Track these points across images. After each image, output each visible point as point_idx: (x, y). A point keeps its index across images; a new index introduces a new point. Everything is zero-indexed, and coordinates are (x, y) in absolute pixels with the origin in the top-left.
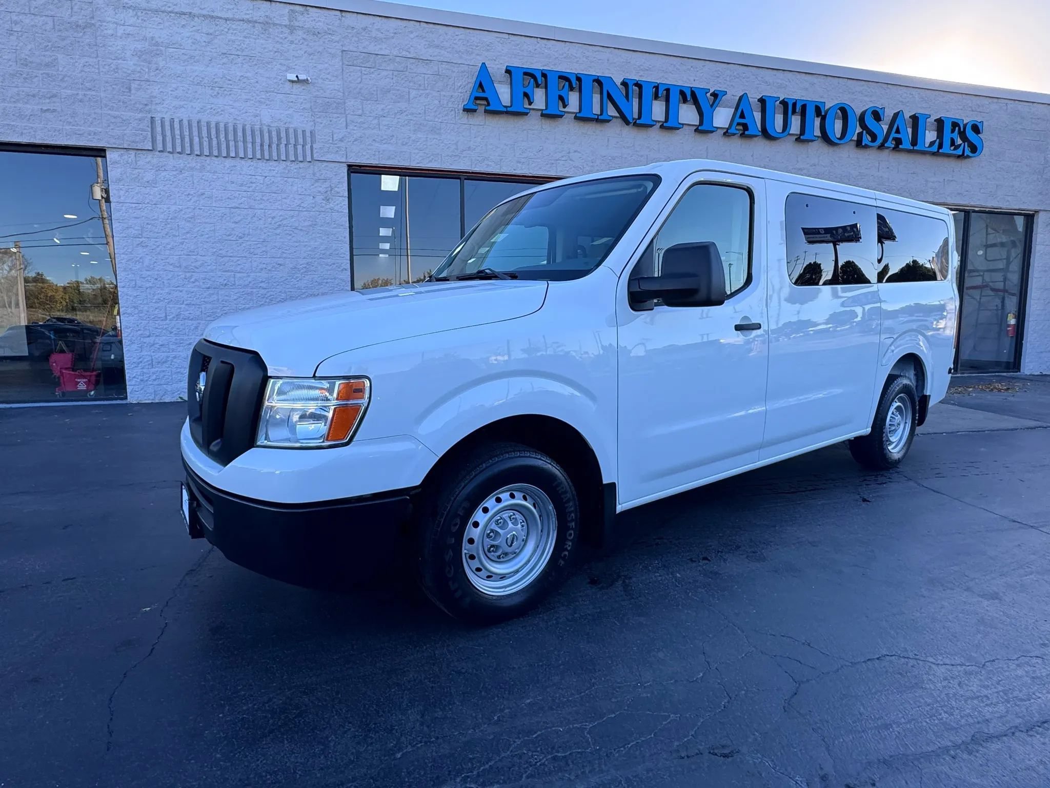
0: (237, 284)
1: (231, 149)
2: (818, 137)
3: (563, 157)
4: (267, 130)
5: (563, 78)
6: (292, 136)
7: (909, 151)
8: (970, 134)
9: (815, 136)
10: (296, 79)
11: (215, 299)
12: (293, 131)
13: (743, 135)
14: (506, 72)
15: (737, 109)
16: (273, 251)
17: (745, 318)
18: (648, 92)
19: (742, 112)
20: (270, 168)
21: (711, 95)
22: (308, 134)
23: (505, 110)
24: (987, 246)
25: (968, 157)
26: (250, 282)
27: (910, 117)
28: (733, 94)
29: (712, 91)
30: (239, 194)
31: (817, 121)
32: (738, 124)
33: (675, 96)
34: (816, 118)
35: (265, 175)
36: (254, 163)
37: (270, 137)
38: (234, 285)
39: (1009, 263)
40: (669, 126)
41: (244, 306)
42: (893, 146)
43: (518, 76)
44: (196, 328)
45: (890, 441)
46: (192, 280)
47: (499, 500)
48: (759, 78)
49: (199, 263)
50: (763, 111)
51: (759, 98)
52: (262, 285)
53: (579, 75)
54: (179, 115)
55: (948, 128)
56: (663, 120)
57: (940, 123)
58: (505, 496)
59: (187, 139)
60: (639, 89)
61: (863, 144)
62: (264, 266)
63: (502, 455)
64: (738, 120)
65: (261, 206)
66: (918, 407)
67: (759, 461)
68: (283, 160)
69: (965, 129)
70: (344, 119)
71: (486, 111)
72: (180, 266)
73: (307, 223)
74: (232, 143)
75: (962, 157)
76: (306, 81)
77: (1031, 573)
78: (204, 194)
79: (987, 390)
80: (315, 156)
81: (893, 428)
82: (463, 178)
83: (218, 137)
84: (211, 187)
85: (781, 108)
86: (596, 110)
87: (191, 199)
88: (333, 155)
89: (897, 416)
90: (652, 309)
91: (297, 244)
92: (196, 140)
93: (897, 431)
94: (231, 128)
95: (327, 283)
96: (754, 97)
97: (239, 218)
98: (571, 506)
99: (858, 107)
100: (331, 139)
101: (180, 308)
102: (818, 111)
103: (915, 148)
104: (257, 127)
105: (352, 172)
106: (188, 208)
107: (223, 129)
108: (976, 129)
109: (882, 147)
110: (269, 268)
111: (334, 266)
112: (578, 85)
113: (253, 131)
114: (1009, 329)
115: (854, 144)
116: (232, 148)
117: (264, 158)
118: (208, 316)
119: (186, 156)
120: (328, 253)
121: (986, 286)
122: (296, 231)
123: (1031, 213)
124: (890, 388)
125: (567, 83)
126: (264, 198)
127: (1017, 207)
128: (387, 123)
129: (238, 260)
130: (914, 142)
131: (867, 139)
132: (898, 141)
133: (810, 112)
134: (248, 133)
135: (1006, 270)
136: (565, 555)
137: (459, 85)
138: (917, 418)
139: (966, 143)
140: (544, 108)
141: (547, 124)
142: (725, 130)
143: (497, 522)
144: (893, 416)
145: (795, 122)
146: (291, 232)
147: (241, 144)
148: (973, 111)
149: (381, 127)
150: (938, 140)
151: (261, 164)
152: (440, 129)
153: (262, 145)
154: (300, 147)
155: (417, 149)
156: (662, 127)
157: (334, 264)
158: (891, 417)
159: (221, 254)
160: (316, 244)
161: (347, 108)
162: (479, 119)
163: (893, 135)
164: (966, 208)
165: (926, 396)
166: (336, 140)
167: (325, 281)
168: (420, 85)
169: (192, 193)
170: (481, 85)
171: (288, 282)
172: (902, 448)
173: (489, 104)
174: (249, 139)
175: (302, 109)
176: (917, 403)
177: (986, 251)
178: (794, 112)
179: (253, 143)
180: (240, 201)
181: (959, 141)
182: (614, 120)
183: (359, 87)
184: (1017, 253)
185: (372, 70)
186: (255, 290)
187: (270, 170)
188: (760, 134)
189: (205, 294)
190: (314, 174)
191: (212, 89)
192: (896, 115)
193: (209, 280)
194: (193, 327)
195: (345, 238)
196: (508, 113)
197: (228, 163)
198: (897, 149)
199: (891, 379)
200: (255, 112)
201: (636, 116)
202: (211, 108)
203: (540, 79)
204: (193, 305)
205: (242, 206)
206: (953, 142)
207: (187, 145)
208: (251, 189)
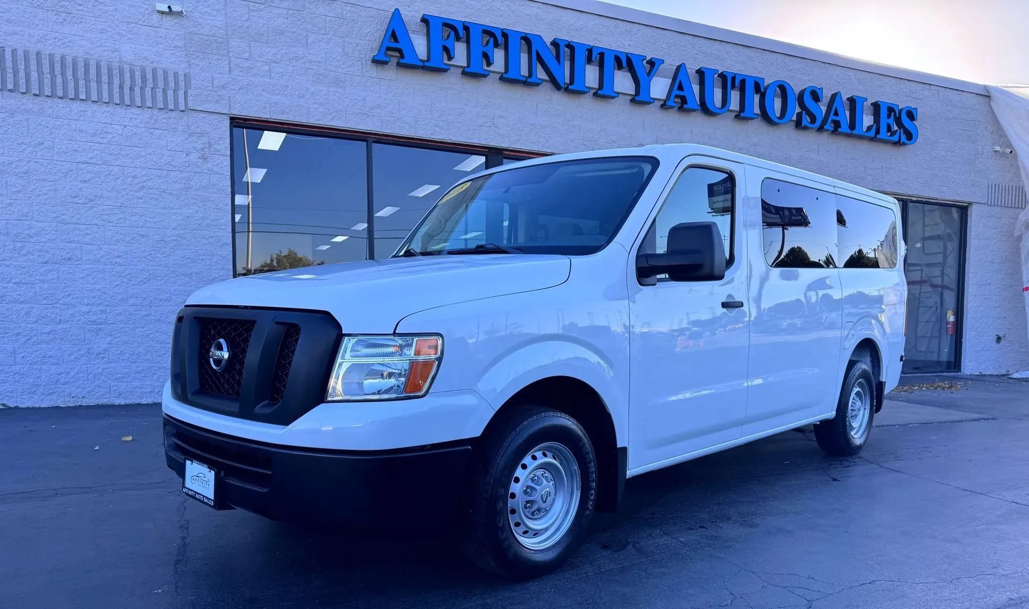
0: (84, 258)
1: (80, 90)
2: (758, 115)
3: (487, 122)
4: (128, 70)
5: (488, 32)
6: (160, 79)
7: (848, 135)
8: (905, 119)
9: (755, 114)
10: (167, 10)
11: (54, 277)
12: (162, 72)
13: (681, 109)
14: (421, 21)
15: (674, 79)
16: (134, 218)
17: (730, 296)
18: (581, 56)
19: (680, 83)
20: (131, 116)
21: (647, 62)
22: (181, 78)
23: (422, 64)
24: (924, 239)
25: (904, 144)
26: (102, 257)
27: (848, 99)
28: (670, 63)
29: (648, 58)
30: (91, 146)
31: (757, 98)
32: (677, 96)
33: (609, 62)
34: (755, 95)
35: (124, 123)
36: (111, 108)
37: (132, 77)
38: (81, 259)
39: (945, 257)
40: (603, 93)
41: (93, 286)
42: (832, 129)
43: (436, 28)
44: (28, 314)
45: (853, 427)
46: (24, 252)
47: (534, 458)
48: (697, 48)
49: (33, 231)
50: (702, 83)
51: (696, 69)
52: (118, 260)
53: (504, 31)
54: (12, 43)
55: (884, 112)
56: (597, 86)
57: (876, 106)
58: (539, 454)
59: (22, 74)
60: (571, 51)
61: (803, 125)
62: (122, 236)
63: (540, 414)
64: (676, 92)
65: (117, 162)
66: (875, 393)
67: (741, 437)
68: (149, 108)
69: (900, 114)
70: (227, 62)
71: (399, 65)
72: (8, 234)
73: (177, 186)
74: (82, 83)
75: (898, 143)
76: (180, 14)
77: (983, 524)
78: (43, 143)
79: (932, 388)
80: (190, 104)
81: (854, 413)
82: (370, 140)
83: (63, 74)
84: (53, 136)
85: (718, 82)
86: (524, 71)
87: (25, 150)
88: (212, 104)
89: (858, 401)
90: (655, 285)
91: (165, 211)
92: (34, 75)
93: (857, 416)
94: (81, 65)
95: (203, 260)
96: (692, 68)
97: (89, 176)
98: (593, 467)
99: (796, 86)
100: (211, 85)
101: (7, 288)
102: (757, 87)
103: (852, 132)
104: (115, 65)
105: (235, 126)
106: (20, 160)
107: (71, 65)
108: (911, 115)
109: (821, 129)
110: (128, 239)
111: (212, 240)
112: (503, 42)
113: (110, 70)
114: (948, 326)
115: (793, 124)
116: (82, 89)
117: (123, 103)
118: (45, 299)
119: (20, 95)
120: (205, 223)
121: (925, 282)
122: (163, 195)
123: (965, 205)
124: (851, 373)
125: (492, 39)
126: (123, 152)
127: (952, 199)
128: (281, 70)
129: (87, 229)
130: (852, 126)
131: (806, 120)
132: (837, 124)
133: (749, 87)
134: (104, 71)
135: (943, 264)
136: (587, 514)
137: (367, 31)
138: (875, 404)
139: (902, 130)
140: (466, 65)
141: (470, 85)
142: (662, 103)
143: (532, 480)
144: (854, 401)
145: (735, 96)
146: (158, 197)
147: (94, 85)
148: (906, 96)
149: (272, 74)
150: (875, 125)
151: (119, 110)
152: (344, 82)
153: (121, 87)
154: (170, 93)
155: (316, 103)
156: (595, 95)
157: (212, 237)
158: (852, 402)
159: (65, 220)
160: (190, 211)
161: (231, 50)
162: (390, 74)
163: (832, 117)
164: (904, 197)
165: (882, 382)
166: (218, 87)
167: (201, 257)
168: (320, 29)
169: (26, 141)
170: (394, 35)
171: (153, 257)
172: (864, 432)
173: (402, 56)
174: (105, 78)
175: (174, 47)
176: (875, 389)
177: (923, 243)
178: (733, 87)
179: (110, 83)
180: (90, 155)
181: (895, 128)
182: (544, 83)
183: (246, 25)
184: (953, 246)
185: (262, 7)
186: (108, 267)
187: (131, 118)
188: (699, 108)
189: (42, 270)
190: (188, 126)
191: (56, 14)
192: (834, 97)
193: (47, 252)
194: (23, 313)
195: (226, 205)
196: (425, 68)
197: (76, 106)
198: (836, 132)
199: (851, 364)
200: (113, 46)
201: (567, 81)
202: (55, 38)
203: (462, 33)
204: (25, 284)
205: (94, 161)
206: (889, 128)
207: (22, 81)
208: (105, 141)
